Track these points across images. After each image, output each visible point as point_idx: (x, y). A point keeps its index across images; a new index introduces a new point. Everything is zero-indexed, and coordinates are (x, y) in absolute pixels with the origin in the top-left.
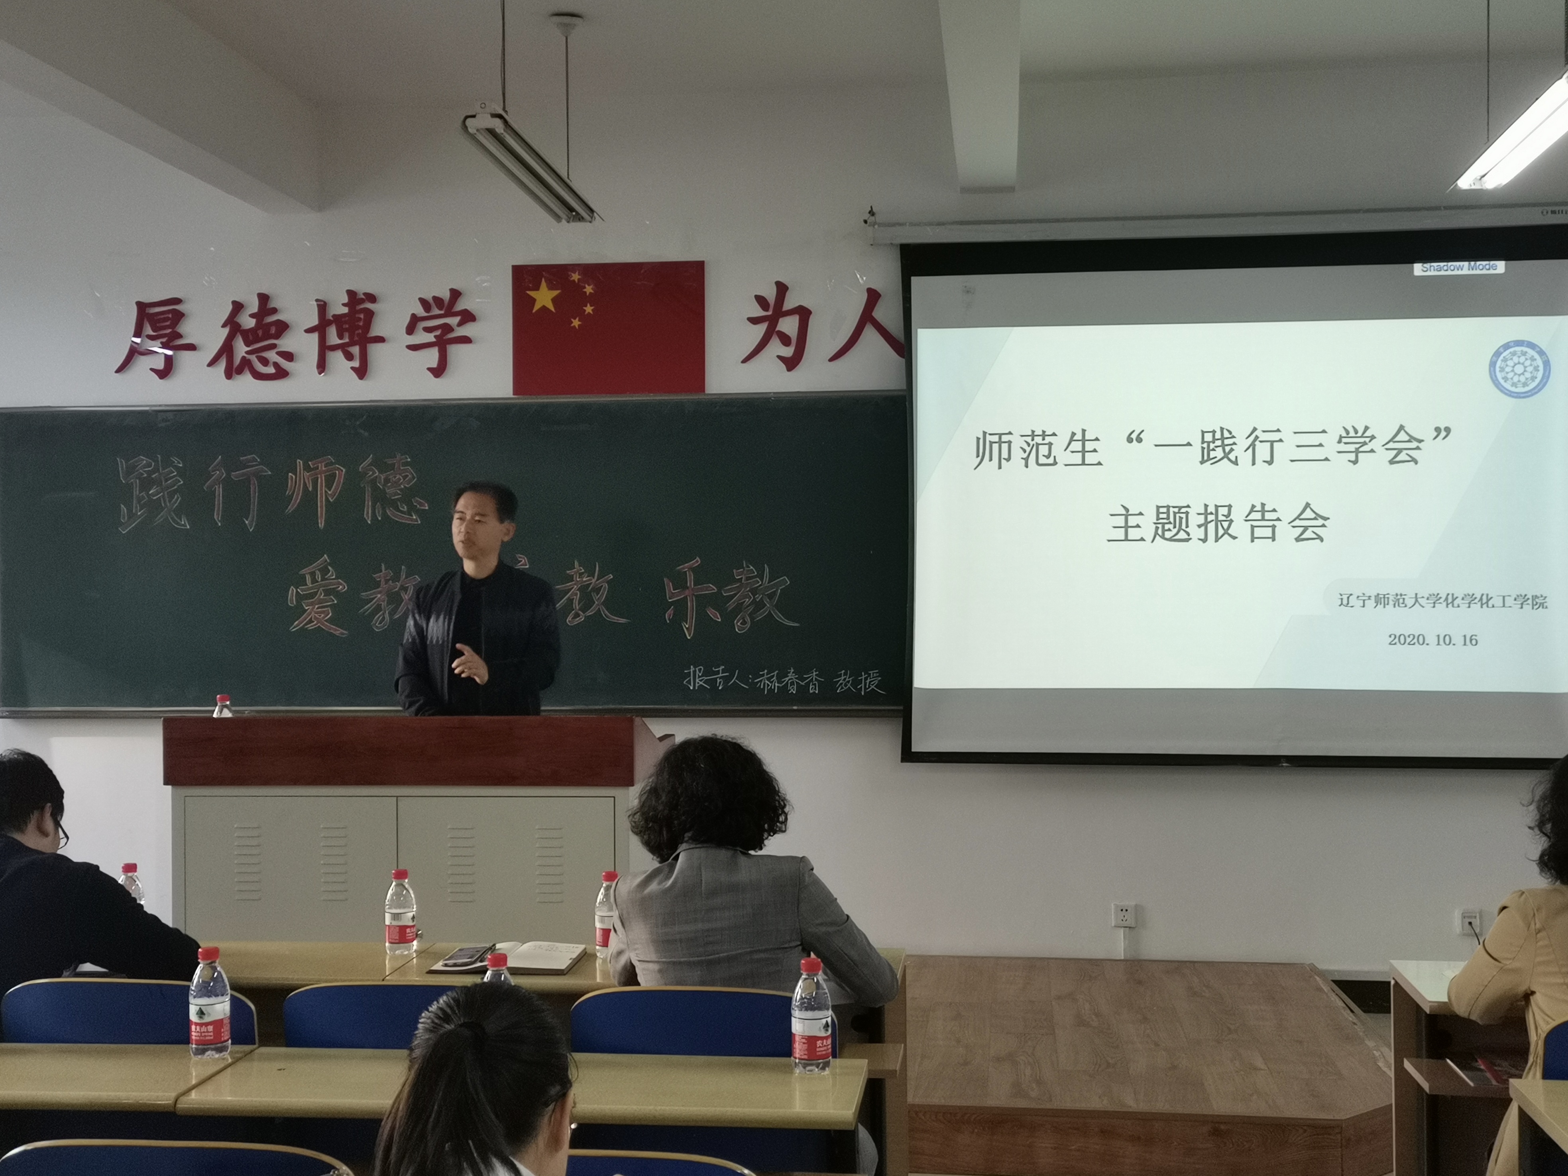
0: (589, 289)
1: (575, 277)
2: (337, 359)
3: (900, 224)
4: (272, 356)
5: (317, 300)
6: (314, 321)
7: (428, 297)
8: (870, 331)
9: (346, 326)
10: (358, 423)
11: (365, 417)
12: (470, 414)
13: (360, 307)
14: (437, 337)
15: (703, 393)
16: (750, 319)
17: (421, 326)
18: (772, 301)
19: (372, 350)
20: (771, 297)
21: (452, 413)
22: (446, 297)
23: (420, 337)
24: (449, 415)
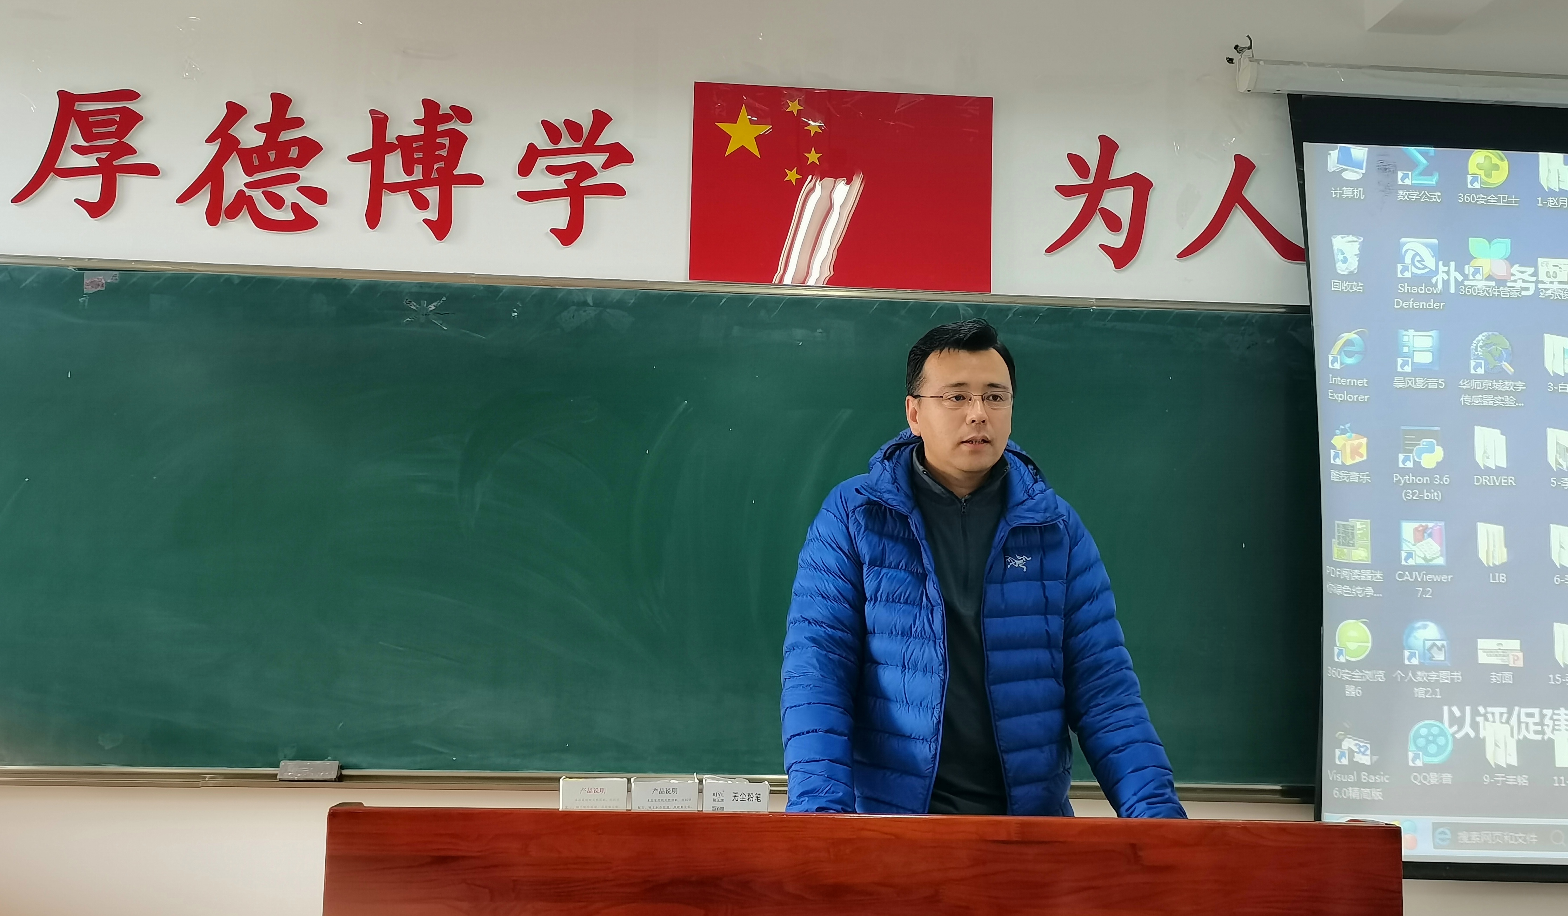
0: (814, 126)
1: (794, 107)
2: (396, 207)
4: (289, 193)
5: (372, 112)
6: (365, 143)
7: (558, 121)
8: (1238, 218)
9: (418, 155)
10: (432, 307)
11: (444, 299)
12: (620, 304)
13: (441, 128)
14: (565, 181)
15: (988, 294)
16: (1060, 189)
17: (542, 163)
18: (1093, 164)
19: (459, 193)
20: (1092, 157)
21: (590, 301)
22: (586, 123)
23: (540, 180)
24: (585, 304)
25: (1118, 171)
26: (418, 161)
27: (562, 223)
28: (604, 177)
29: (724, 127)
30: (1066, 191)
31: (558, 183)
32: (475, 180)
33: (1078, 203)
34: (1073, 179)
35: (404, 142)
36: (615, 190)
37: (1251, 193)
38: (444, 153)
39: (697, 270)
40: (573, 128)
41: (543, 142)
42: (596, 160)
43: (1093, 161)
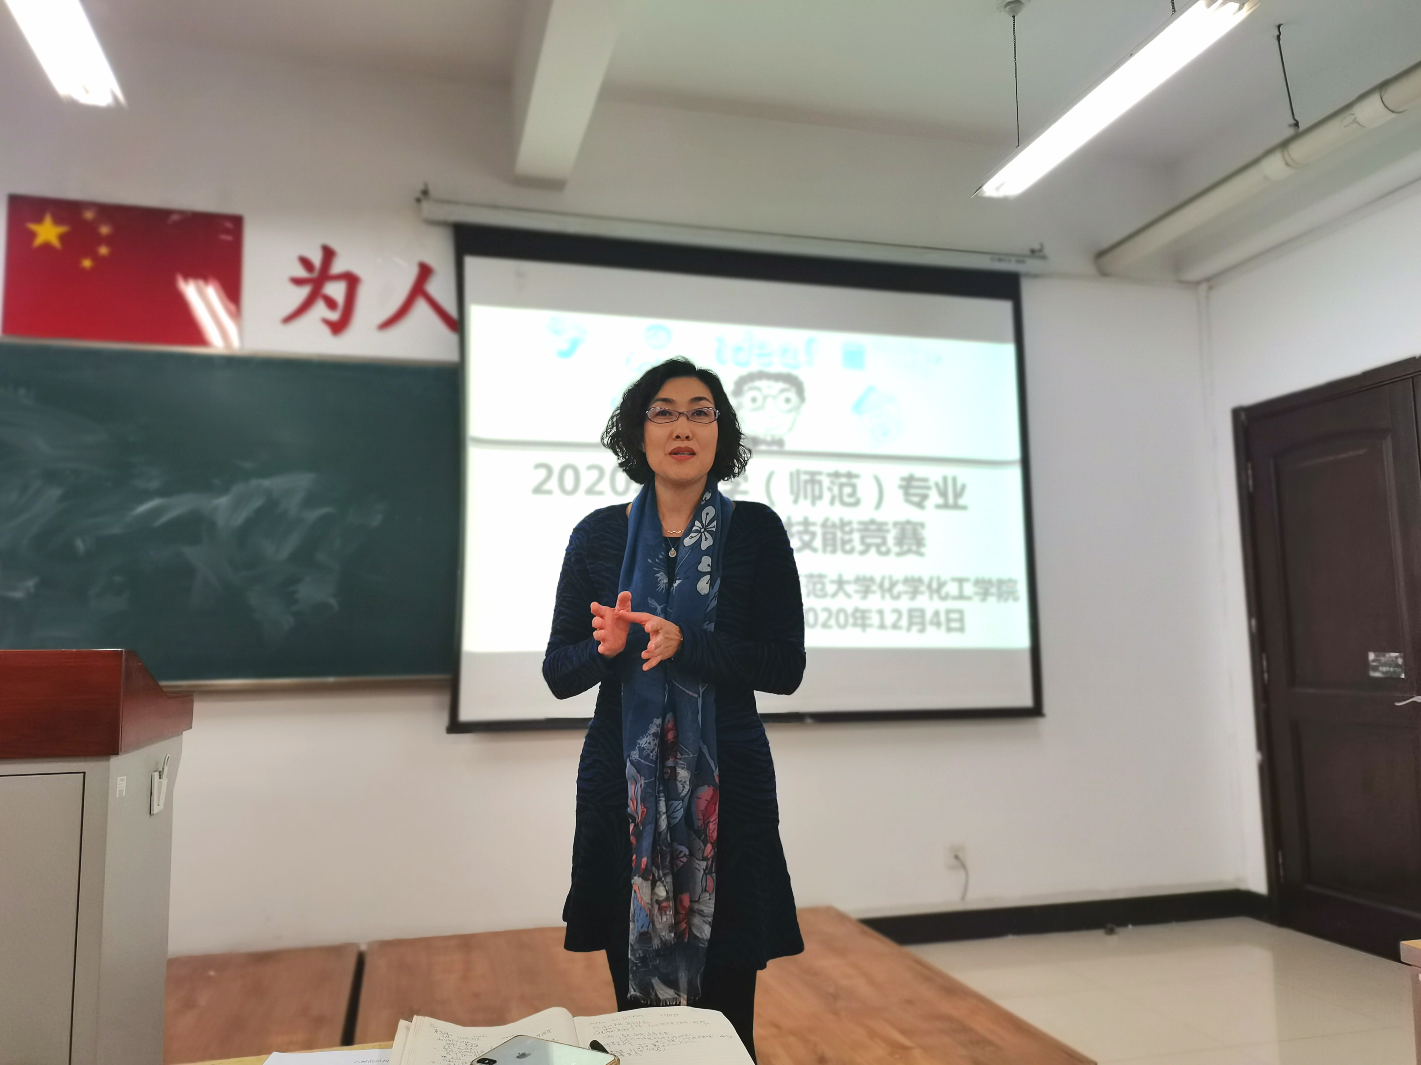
0: (105, 230)
1: (89, 215)
3: (456, 203)
8: (421, 303)
16: (293, 281)
20: (316, 258)
25: (335, 270)
29: (33, 227)
30: (298, 282)
33: (307, 290)
34: (303, 274)
37: (431, 288)
39: (9, 328)
43: (317, 262)
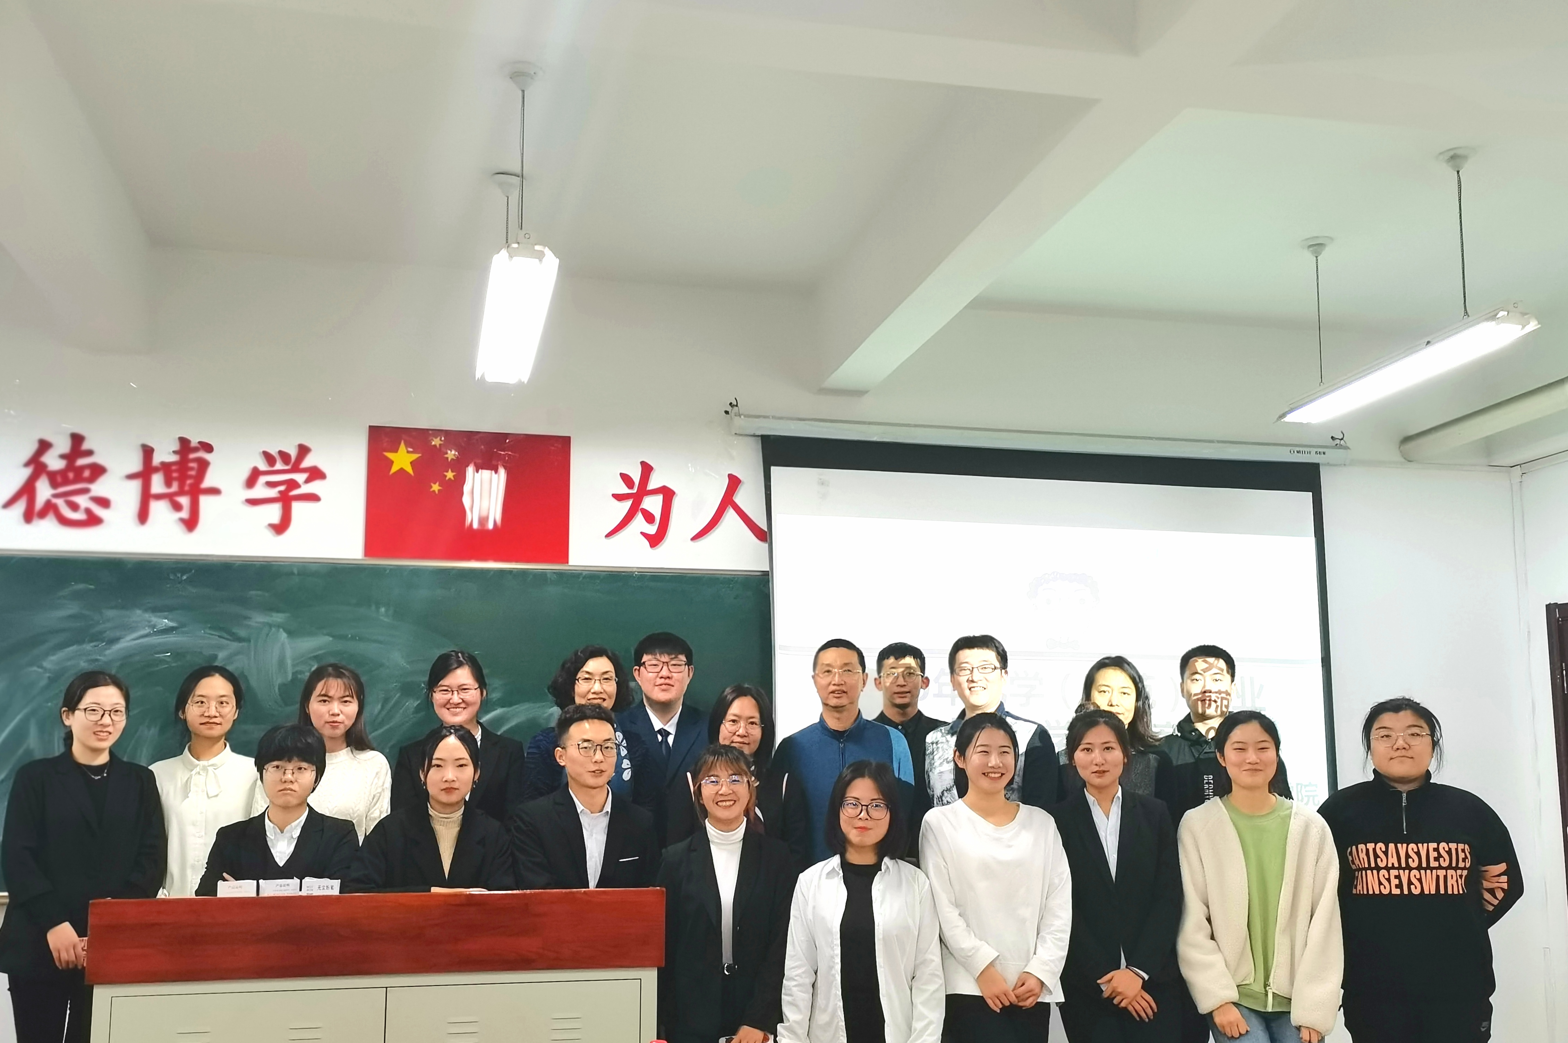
0: (451, 454)
1: (436, 442)
2: (159, 509)
3: (765, 417)
4: (83, 501)
5: (142, 445)
6: (137, 466)
7: (273, 451)
8: (730, 513)
9: (175, 475)
10: (185, 577)
11: (193, 571)
12: (315, 574)
13: (192, 456)
14: (280, 492)
15: (567, 564)
16: (615, 496)
17: (263, 479)
18: (636, 479)
19: (205, 501)
20: (636, 476)
21: (296, 572)
22: (293, 453)
23: (260, 491)
24: (292, 574)
25: (652, 485)
26: (176, 479)
27: (276, 519)
28: (305, 489)
29: (390, 455)
30: (619, 497)
31: (273, 493)
32: (215, 491)
33: (627, 504)
34: (624, 490)
35: (165, 467)
36: (313, 498)
37: (739, 498)
38: (193, 473)
39: (369, 550)
40: (285, 457)
41: (263, 466)
42: (300, 478)
43: (636, 478)
